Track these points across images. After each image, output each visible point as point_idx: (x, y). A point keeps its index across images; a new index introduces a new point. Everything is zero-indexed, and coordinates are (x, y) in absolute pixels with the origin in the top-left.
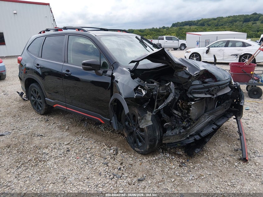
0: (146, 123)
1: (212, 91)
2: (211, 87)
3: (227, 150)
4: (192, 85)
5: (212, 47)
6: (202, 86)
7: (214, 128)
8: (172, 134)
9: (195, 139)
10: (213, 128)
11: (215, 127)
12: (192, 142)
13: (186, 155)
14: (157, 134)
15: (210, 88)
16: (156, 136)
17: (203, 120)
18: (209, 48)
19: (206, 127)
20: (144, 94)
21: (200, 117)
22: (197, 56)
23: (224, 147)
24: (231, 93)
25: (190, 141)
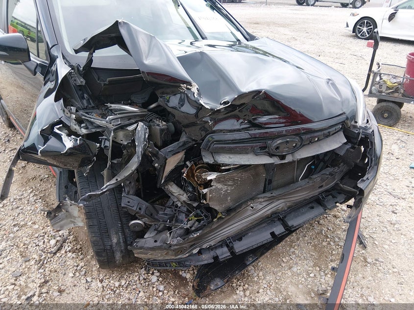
0: (72, 220)
1: (277, 148)
2: (274, 137)
3: (300, 286)
4: (214, 132)
5: (405, 8)
6: (244, 135)
7: (277, 233)
8: (156, 241)
9: (216, 258)
10: (273, 234)
11: (279, 229)
12: (206, 262)
13: (193, 286)
14: (115, 240)
15: (269, 142)
16: (111, 246)
17: (249, 213)
18: (396, 9)
19: (256, 229)
20: (68, 147)
21: (240, 206)
22: (370, 23)
23: (299, 275)
24: (345, 149)
25: (202, 261)
